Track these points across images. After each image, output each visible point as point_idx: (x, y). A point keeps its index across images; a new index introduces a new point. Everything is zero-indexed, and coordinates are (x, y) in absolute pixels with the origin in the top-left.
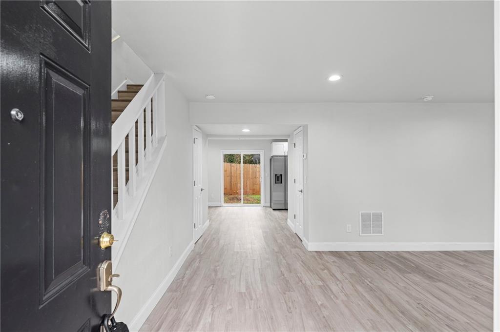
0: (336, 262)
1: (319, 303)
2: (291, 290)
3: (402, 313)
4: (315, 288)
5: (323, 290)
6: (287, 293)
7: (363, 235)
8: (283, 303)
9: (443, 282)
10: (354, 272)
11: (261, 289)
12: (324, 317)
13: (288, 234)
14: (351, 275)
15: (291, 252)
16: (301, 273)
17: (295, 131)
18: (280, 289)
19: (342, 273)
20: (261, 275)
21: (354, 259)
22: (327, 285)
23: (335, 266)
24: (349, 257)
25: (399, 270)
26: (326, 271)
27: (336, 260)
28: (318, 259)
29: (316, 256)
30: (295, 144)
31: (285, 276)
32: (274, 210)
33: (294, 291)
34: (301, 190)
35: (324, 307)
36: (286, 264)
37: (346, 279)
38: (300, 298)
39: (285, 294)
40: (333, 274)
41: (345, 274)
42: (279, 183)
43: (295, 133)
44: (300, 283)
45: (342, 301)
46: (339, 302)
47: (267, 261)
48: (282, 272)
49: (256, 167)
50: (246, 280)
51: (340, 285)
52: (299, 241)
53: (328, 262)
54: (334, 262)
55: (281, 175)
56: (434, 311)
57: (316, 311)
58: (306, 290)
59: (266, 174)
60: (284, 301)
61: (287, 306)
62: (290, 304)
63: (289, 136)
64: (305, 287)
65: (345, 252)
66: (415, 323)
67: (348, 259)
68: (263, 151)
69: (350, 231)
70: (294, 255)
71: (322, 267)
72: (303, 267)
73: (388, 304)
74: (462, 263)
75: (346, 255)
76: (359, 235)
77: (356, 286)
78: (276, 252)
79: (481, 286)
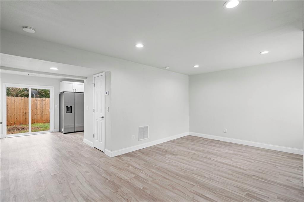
0: (132, 160)
1: (141, 188)
2: (120, 187)
3: (177, 175)
4: (132, 180)
5: (138, 179)
6: (118, 190)
7: (140, 140)
8: (121, 198)
9: (179, 155)
10: (144, 162)
11: (99, 197)
12: (149, 195)
13: (89, 149)
14: (144, 164)
15: (101, 161)
16: (118, 174)
17: (94, 75)
18: (112, 190)
19: (139, 165)
20: (91, 185)
21: (139, 155)
22: (137, 175)
23: (133, 162)
24: (136, 155)
25: (161, 155)
26: (130, 167)
27: (131, 159)
28: (120, 161)
29: (119, 160)
30: (94, 84)
31: (108, 179)
32: (64, 133)
33: (122, 187)
34: (102, 117)
35: (146, 189)
36: (104, 171)
37: (144, 168)
38: (129, 190)
39: (118, 192)
40: (136, 167)
41: (141, 165)
42: (69, 113)
43: (94, 76)
44: (122, 180)
45: (151, 181)
46: (150, 182)
47: (88, 174)
48: (104, 177)
49: (37, 100)
50: (81, 195)
51: (144, 172)
52: (101, 153)
53: (128, 161)
54: (130, 160)
55: (71, 107)
56: (186, 170)
57: (143, 194)
58: (128, 183)
59: (56, 106)
60: (120, 197)
61: (125, 199)
62: (126, 197)
63: (86, 78)
64: (127, 182)
65: (132, 152)
66: (184, 178)
67: (136, 156)
68: (53, 87)
69: (134, 139)
70: (104, 162)
71: (126, 165)
72: (116, 169)
73: (169, 173)
74: (179, 145)
75: (133, 154)
76: (138, 140)
77: (151, 170)
78: (90, 165)
79: (190, 152)
